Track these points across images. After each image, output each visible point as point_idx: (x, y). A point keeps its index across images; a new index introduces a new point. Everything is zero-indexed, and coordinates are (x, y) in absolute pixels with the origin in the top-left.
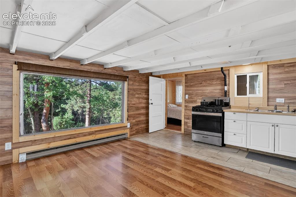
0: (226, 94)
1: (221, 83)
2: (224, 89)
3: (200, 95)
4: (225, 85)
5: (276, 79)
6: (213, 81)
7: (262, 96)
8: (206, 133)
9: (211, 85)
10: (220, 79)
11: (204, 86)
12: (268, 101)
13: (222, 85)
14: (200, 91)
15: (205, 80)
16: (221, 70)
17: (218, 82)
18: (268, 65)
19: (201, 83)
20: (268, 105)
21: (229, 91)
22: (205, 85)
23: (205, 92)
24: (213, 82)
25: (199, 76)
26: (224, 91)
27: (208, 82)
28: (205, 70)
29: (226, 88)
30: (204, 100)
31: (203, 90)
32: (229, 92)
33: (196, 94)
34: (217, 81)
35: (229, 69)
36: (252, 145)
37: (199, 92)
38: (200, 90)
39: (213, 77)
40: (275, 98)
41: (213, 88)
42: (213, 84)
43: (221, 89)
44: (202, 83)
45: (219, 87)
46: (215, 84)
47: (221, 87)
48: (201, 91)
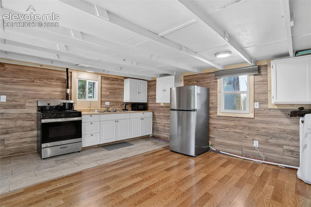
0: (67, 97)
1: (62, 85)
2: (66, 92)
3: (31, 96)
4: (67, 88)
5: (106, 88)
6: (51, 80)
7: (97, 100)
8: (64, 142)
9: (50, 85)
10: (61, 80)
11: (39, 86)
12: (101, 104)
13: (63, 87)
14: (30, 92)
15: (41, 78)
16: (66, 70)
17: (59, 83)
18: (101, 76)
19: (33, 81)
20: (101, 108)
21: (71, 94)
22: (39, 84)
23: (40, 94)
24: (52, 83)
25: (29, 71)
26: (65, 94)
27: (45, 81)
28: (41, 66)
29: (68, 91)
30: (49, 104)
31: (36, 91)
32: (71, 96)
33: (23, 95)
34: (56, 82)
35: (71, 71)
36: (104, 140)
37: (28, 93)
38: (32, 90)
39: (51, 76)
40: (105, 101)
41: (52, 90)
42: (52, 85)
43: (62, 92)
44: (35, 81)
45: (60, 89)
46: (54, 85)
47: (62, 89)
48: (33, 92)
